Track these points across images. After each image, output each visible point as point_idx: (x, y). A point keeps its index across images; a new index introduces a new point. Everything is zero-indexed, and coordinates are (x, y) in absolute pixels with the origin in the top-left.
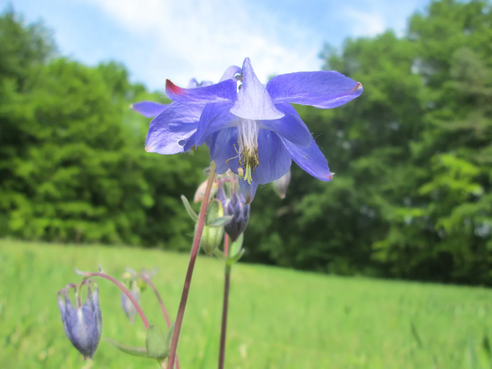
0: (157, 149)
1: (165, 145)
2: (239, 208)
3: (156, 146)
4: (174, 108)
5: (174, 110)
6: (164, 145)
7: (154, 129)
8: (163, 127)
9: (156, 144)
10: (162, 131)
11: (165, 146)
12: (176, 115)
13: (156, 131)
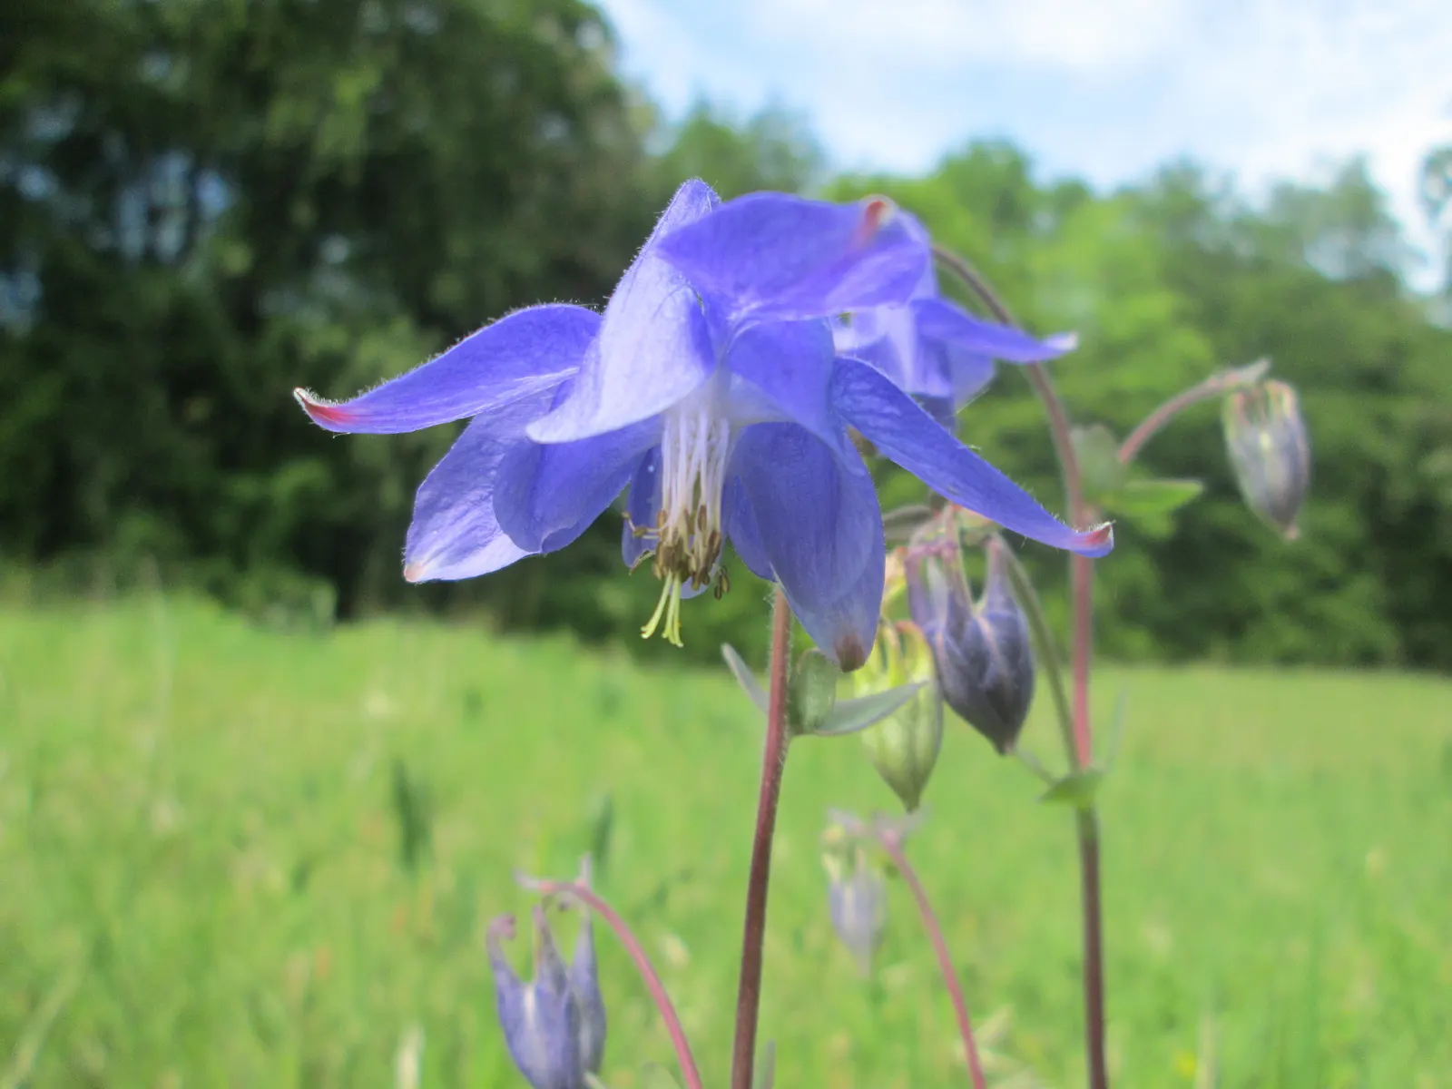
0: (442, 565)
1: (481, 543)
2: (978, 636)
3: (442, 557)
4: (488, 425)
5: (489, 430)
6: (479, 545)
7: (441, 504)
8: (475, 487)
9: (441, 551)
10: (472, 502)
11: (484, 545)
12: (500, 444)
13: (448, 507)
